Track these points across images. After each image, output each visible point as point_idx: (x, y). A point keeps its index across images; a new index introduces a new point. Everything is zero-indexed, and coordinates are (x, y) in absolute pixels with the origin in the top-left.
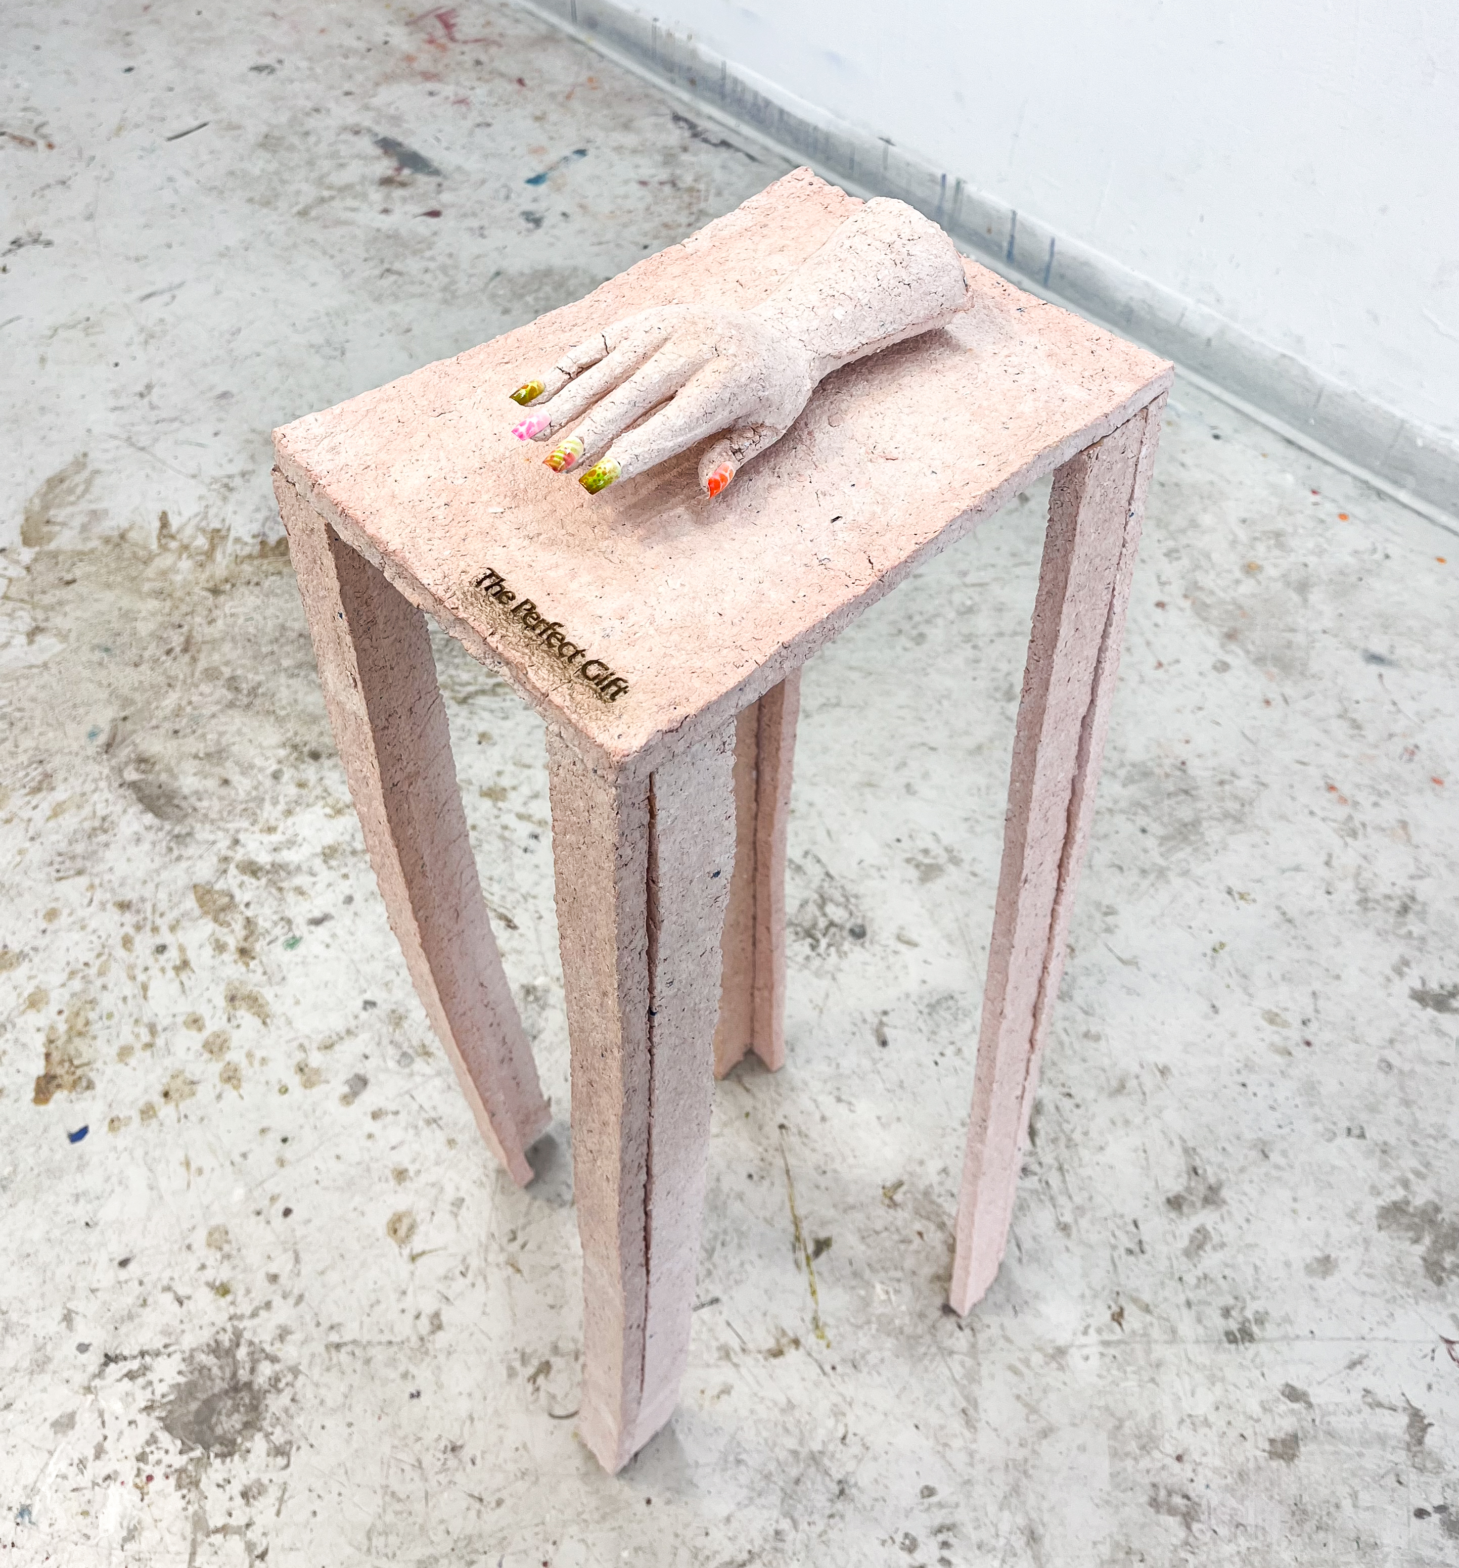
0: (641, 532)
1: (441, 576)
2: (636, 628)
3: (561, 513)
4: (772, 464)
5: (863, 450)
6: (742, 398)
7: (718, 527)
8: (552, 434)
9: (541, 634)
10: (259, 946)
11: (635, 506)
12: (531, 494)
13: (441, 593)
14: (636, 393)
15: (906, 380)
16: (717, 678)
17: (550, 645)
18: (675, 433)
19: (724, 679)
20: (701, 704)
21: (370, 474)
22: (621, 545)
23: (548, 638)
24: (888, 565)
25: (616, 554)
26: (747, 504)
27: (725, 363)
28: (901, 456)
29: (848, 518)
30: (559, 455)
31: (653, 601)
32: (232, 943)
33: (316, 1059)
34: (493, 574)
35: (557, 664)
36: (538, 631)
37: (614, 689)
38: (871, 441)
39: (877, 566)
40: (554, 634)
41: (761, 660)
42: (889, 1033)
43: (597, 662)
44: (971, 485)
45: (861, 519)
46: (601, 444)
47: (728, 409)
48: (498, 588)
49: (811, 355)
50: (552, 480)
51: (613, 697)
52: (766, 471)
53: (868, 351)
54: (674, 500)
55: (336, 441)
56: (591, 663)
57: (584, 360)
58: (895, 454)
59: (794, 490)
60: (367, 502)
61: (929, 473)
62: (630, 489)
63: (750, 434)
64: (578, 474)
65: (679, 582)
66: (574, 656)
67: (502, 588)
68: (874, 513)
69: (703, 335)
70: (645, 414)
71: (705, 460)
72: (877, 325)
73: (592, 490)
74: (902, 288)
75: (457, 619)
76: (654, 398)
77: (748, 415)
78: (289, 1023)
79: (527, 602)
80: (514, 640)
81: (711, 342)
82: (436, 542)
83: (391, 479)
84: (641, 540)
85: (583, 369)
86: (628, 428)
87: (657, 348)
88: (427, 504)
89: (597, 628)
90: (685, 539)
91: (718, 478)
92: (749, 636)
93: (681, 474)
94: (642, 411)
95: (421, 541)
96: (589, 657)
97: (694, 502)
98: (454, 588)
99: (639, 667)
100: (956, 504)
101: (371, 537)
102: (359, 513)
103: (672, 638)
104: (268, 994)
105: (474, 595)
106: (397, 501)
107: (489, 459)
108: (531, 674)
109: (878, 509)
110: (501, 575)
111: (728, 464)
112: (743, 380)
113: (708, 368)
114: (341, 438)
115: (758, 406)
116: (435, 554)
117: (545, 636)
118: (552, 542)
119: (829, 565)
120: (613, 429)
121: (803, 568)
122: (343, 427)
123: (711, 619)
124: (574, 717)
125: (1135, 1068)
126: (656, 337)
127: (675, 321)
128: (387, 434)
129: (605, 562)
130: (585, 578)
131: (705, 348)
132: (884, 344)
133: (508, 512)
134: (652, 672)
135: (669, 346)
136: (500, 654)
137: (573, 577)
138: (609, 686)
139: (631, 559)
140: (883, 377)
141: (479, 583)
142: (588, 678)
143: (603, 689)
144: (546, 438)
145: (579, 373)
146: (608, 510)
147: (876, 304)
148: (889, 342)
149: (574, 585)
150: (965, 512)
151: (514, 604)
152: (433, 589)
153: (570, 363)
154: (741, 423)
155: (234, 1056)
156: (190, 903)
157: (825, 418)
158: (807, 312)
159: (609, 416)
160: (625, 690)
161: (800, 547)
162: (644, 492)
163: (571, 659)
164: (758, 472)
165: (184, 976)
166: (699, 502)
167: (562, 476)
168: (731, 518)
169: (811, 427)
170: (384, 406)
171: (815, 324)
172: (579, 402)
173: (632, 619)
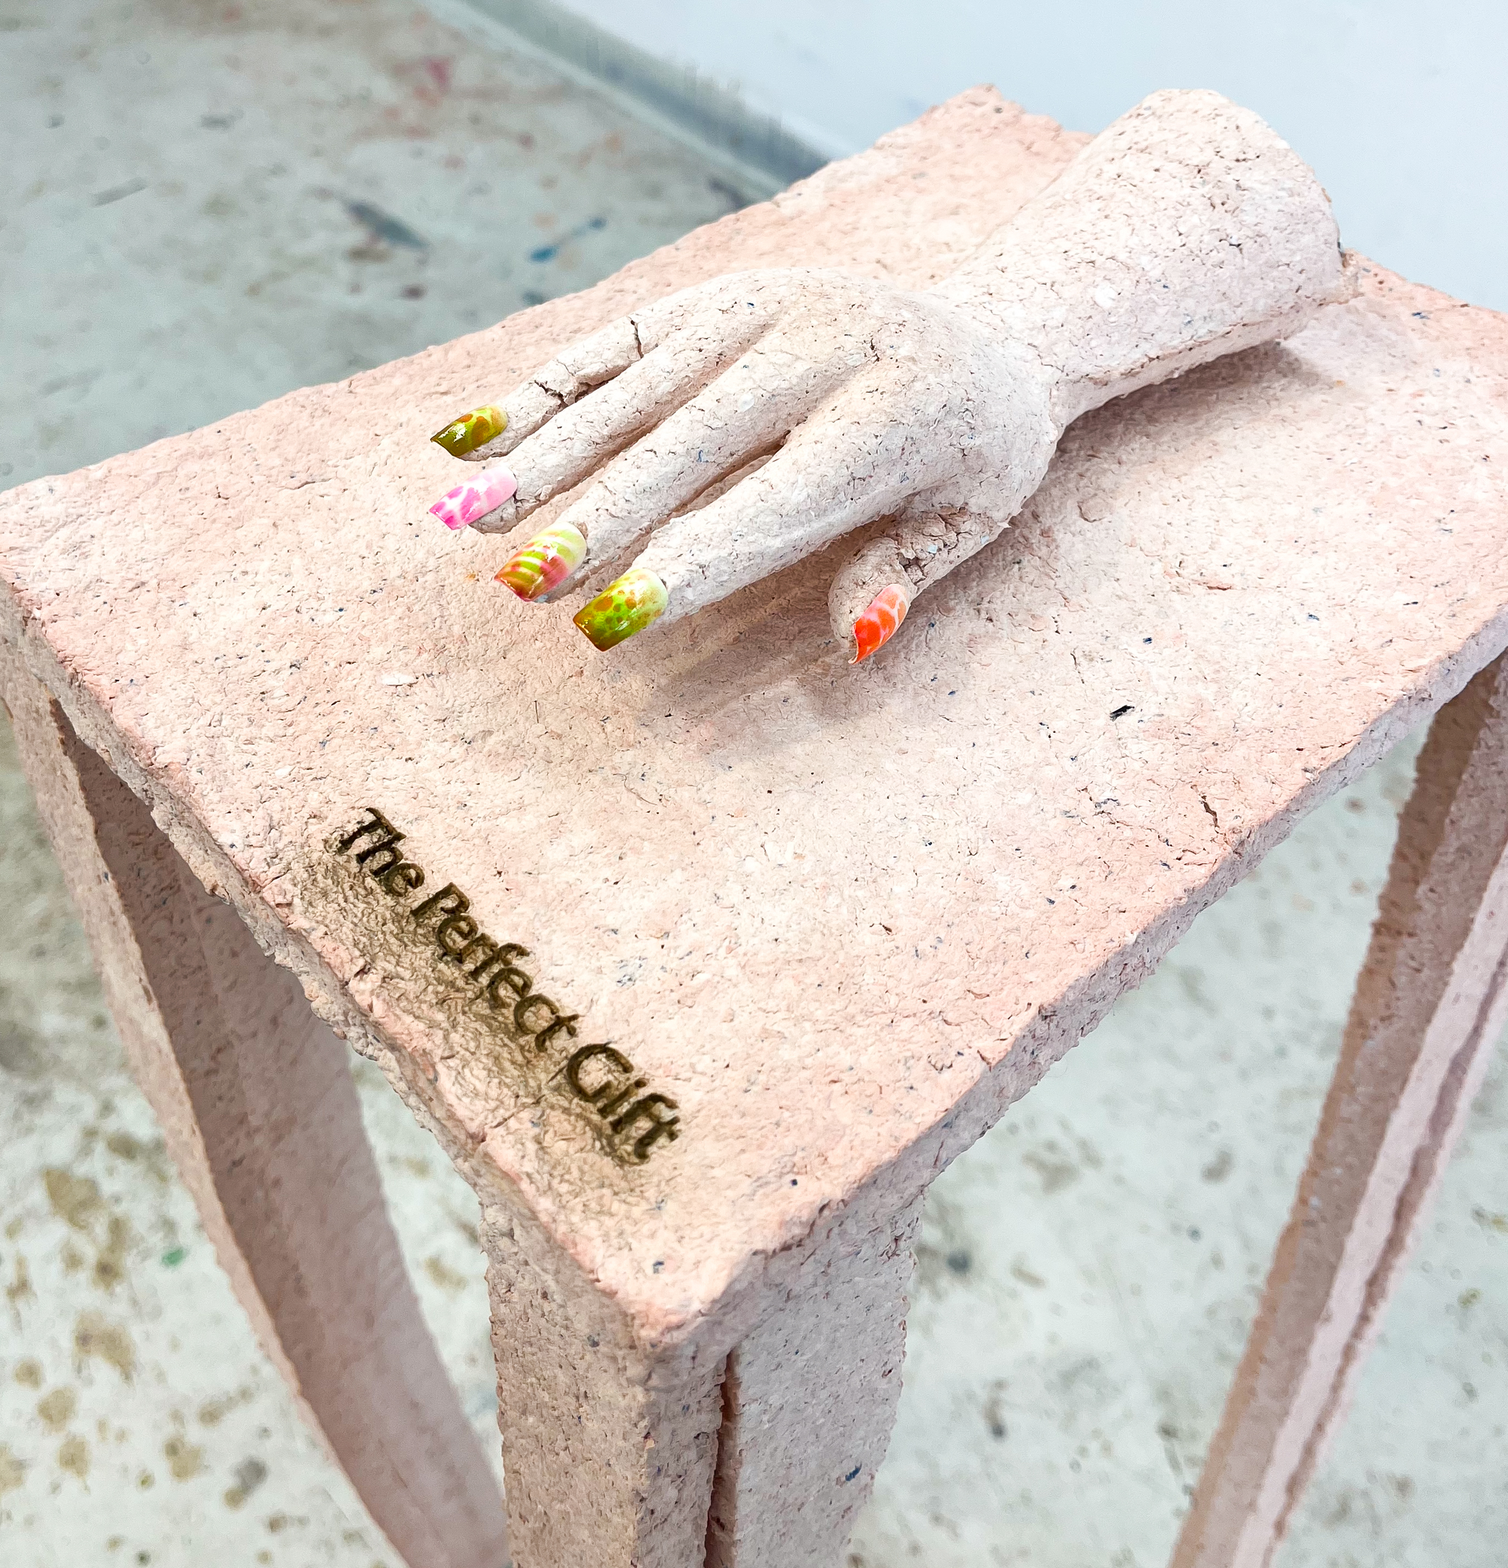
0: (704, 731)
1: (260, 825)
2: (695, 961)
3: (535, 688)
4: (973, 594)
5: (1158, 568)
6: (928, 450)
7: (868, 724)
8: (519, 517)
9: (475, 974)
10: (129, 1261)
11: (692, 674)
12: (475, 646)
13: (256, 867)
14: (704, 432)
15: (1224, 436)
16: (892, 1097)
17: (496, 1003)
18: (785, 519)
19: (908, 1104)
20: (857, 1170)
21: (145, 597)
22: (662, 760)
23: (492, 984)
24: (1251, 817)
25: (652, 780)
26: (926, 678)
27: (895, 374)
28: (1237, 581)
29: (1147, 707)
30: (531, 561)
31: (733, 894)
32: (90, 1253)
33: (195, 1434)
34: (379, 822)
35: (510, 1052)
36: (469, 966)
37: (643, 1125)
38: (1171, 551)
39: (1227, 822)
40: (508, 973)
41: (995, 1050)
42: (1008, 1417)
43: (604, 1049)
44: (1399, 644)
45: (1174, 713)
46: (625, 540)
47: (898, 471)
48: (386, 857)
49: (1050, 375)
50: (522, 618)
51: (643, 1147)
52: (961, 608)
53: (1155, 375)
54: (777, 664)
55: (84, 531)
56: (589, 1051)
57: (593, 368)
58: (1225, 577)
59: (1025, 648)
60: (125, 658)
61: (1302, 617)
62: (681, 640)
63: (937, 528)
64: (570, 604)
65: (791, 847)
66: (550, 1031)
67: (397, 855)
68: (1200, 702)
69: (844, 319)
70: (720, 478)
71: (846, 579)
72: (1178, 321)
73: (602, 640)
74: (1226, 253)
75: (287, 929)
76: (741, 446)
77: (934, 490)
78: (161, 1377)
79: (448, 891)
80: (412, 988)
81: (862, 330)
82: (262, 747)
83: (185, 612)
84: (706, 750)
85: (588, 386)
86: (683, 508)
87: (746, 344)
88: (252, 665)
89: (606, 960)
90: (798, 749)
91: (874, 618)
92: (955, 985)
93: (786, 611)
94: (713, 471)
95: (230, 745)
96: (587, 1037)
97: (815, 669)
98: (289, 854)
99: (704, 1063)
100: (1375, 685)
101: (124, 735)
102: (105, 681)
103: (779, 987)
104: (135, 1332)
105: (332, 872)
106: (190, 657)
107: (393, 572)
108: (446, 1082)
109: (1208, 692)
110: (399, 825)
111: (897, 589)
112: (932, 410)
113: (857, 385)
114: (96, 526)
115: (959, 468)
116: (257, 775)
117: (484, 980)
118: (514, 751)
119: (1118, 814)
120: (649, 508)
121: (1062, 822)
122: (105, 505)
123: (869, 939)
124: (545, 1205)
125: (1361, 1482)
126: (743, 320)
127: (783, 292)
128: (189, 520)
129: (626, 798)
130: (581, 836)
131: (849, 343)
132: (1188, 362)
133: (424, 683)
134: (734, 1078)
135: (771, 340)
136: (376, 1025)
137: (556, 835)
138: (630, 1117)
139: (686, 794)
140: (1179, 428)
141: (346, 843)
142: (580, 1092)
143: (617, 1126)
144: (504, 527)
145: (579, 396)
146: (635, 683)
147: (1177, 282)
148: (1196, 358)
149: (556, 853)
150: (1399, 703)
151: (419, 896)
152: (240, 858)
153: (562, 373)
154: (919, 506)
155: (81, 1426)
156: (38, 1196)
157: (1071, 504)
158: (1041, 292)
159: (645, 479)
160: (667, 1129)
161: (1050, 773)
162: (709, 646)
163: (543, 1038)
164: (949, 610)
165: (21, 1304)
166: (826, 669)
167: (540, 610)
168: (896, 705)
169: (1046, 521)
170: (193, 466)
171: (1059, 314)
172: (580, 450)
173: (686, 937)
